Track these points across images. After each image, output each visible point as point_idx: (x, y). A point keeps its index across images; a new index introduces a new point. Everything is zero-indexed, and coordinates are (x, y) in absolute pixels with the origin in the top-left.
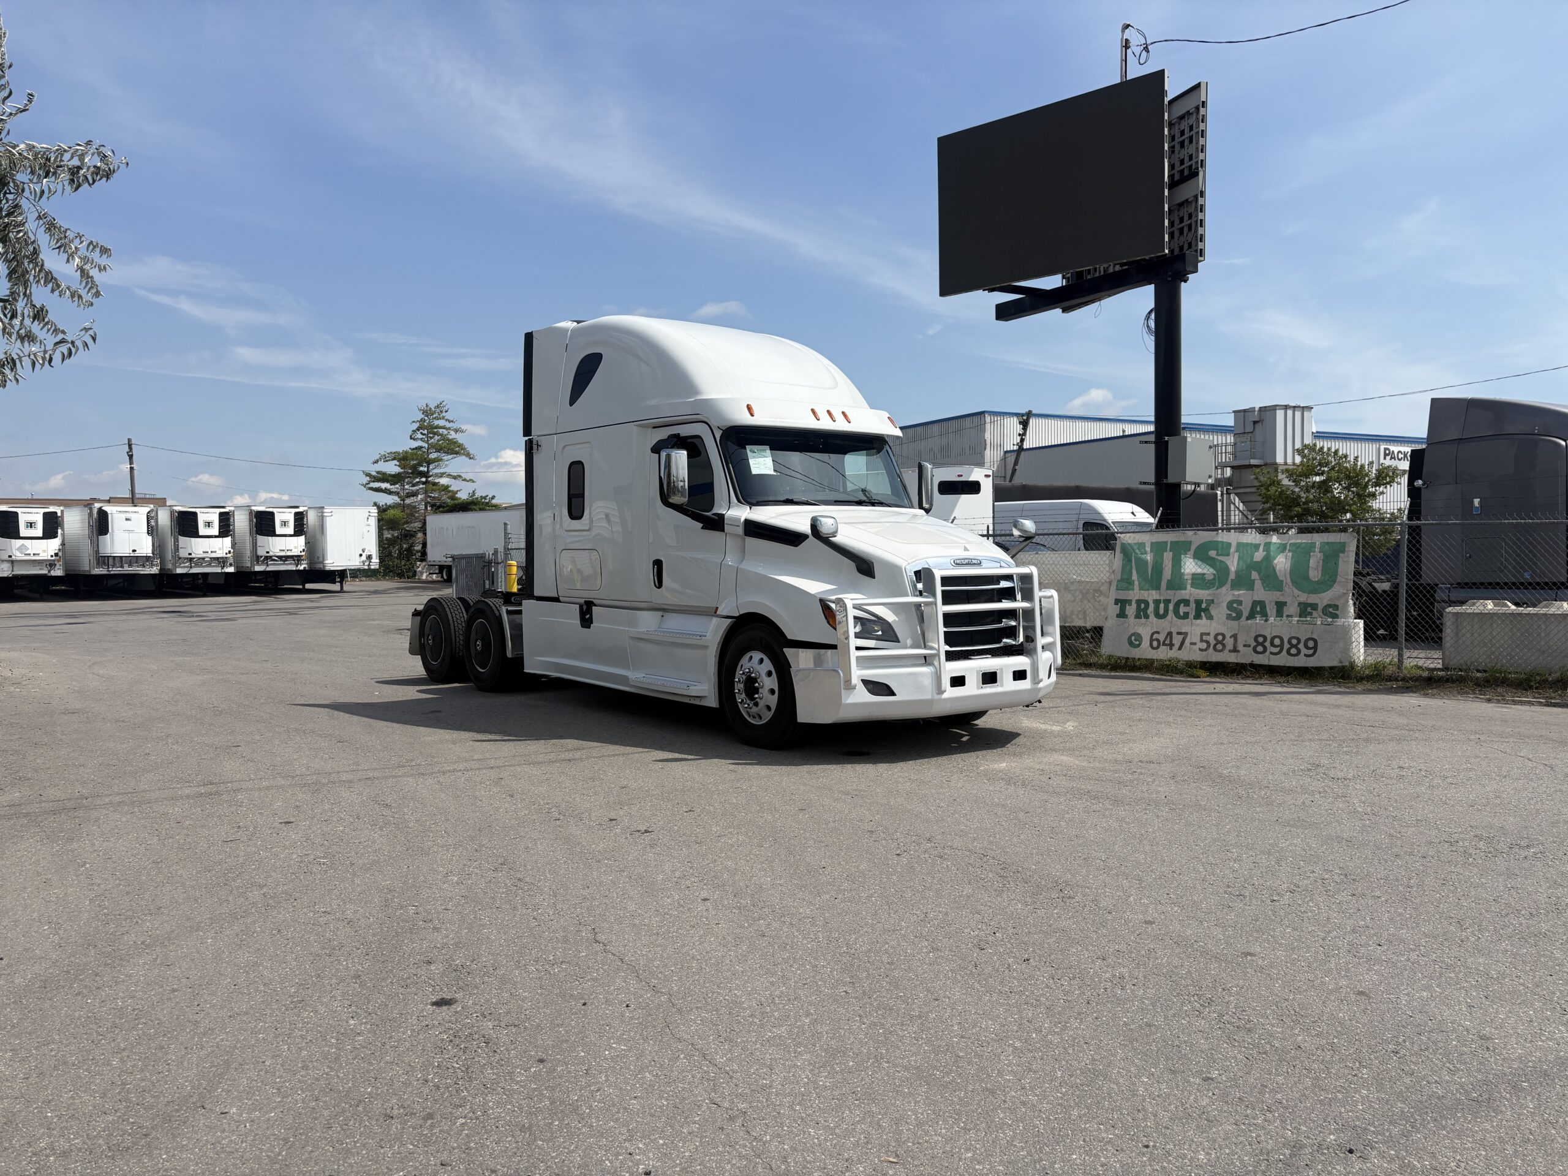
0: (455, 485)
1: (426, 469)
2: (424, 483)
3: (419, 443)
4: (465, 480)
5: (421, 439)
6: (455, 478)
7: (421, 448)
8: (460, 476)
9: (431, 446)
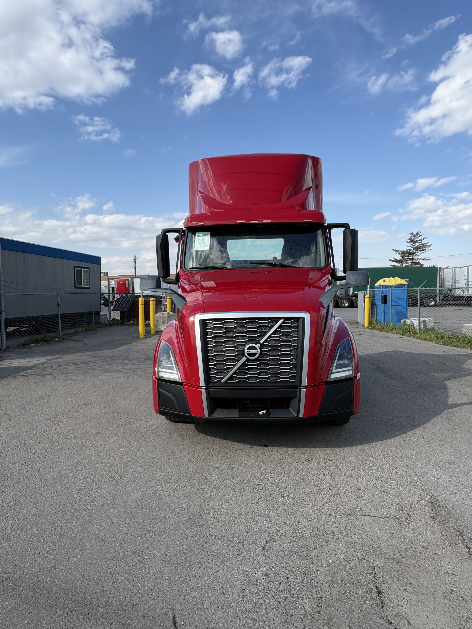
0: (422, 262)
1: (412, 257)
2: (410, 262)
3: (410, 248)
4: (427, 260)
5: (411, 247)
6: (423, 260)
7: (411, 249)
8: (425, 259)
9: (414, 249)
